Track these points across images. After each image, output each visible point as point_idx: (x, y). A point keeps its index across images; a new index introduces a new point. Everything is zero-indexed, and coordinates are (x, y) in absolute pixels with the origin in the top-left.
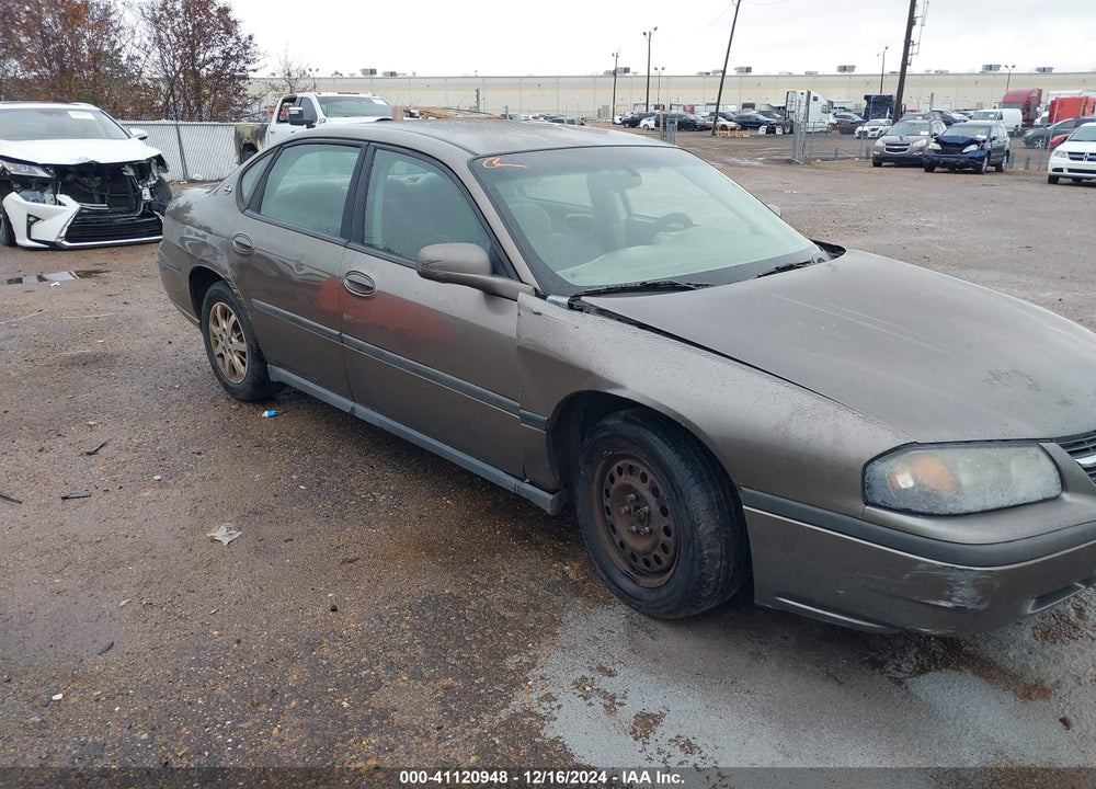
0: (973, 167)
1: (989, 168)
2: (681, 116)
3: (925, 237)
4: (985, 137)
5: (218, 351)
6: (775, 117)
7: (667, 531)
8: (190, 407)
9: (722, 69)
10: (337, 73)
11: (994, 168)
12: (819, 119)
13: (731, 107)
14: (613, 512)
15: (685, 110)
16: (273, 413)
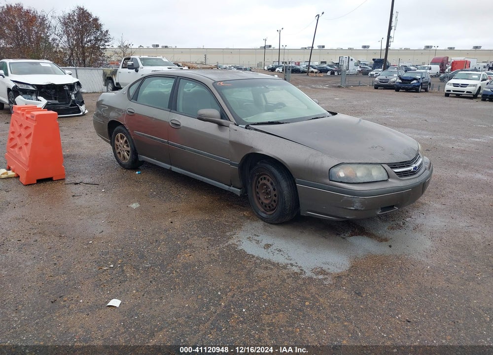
0: (415, 89)
1: (422, 90)
2: (292, 67)
3: (387, 116)
4: (420, 77)
5: (118, 151)
6: (334, 68)
7: (275, 195)
8: (108, 171)
9: (311, 46)
10: (141, 46)
11: (424, 90)
12: (353, 69)
13: (316, 63)
14: (260, 193)
15: (295, 64)
16: (139, 172)
